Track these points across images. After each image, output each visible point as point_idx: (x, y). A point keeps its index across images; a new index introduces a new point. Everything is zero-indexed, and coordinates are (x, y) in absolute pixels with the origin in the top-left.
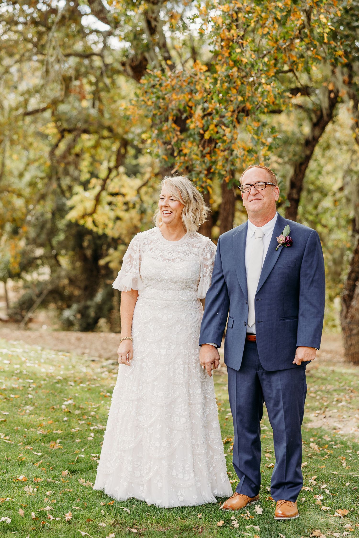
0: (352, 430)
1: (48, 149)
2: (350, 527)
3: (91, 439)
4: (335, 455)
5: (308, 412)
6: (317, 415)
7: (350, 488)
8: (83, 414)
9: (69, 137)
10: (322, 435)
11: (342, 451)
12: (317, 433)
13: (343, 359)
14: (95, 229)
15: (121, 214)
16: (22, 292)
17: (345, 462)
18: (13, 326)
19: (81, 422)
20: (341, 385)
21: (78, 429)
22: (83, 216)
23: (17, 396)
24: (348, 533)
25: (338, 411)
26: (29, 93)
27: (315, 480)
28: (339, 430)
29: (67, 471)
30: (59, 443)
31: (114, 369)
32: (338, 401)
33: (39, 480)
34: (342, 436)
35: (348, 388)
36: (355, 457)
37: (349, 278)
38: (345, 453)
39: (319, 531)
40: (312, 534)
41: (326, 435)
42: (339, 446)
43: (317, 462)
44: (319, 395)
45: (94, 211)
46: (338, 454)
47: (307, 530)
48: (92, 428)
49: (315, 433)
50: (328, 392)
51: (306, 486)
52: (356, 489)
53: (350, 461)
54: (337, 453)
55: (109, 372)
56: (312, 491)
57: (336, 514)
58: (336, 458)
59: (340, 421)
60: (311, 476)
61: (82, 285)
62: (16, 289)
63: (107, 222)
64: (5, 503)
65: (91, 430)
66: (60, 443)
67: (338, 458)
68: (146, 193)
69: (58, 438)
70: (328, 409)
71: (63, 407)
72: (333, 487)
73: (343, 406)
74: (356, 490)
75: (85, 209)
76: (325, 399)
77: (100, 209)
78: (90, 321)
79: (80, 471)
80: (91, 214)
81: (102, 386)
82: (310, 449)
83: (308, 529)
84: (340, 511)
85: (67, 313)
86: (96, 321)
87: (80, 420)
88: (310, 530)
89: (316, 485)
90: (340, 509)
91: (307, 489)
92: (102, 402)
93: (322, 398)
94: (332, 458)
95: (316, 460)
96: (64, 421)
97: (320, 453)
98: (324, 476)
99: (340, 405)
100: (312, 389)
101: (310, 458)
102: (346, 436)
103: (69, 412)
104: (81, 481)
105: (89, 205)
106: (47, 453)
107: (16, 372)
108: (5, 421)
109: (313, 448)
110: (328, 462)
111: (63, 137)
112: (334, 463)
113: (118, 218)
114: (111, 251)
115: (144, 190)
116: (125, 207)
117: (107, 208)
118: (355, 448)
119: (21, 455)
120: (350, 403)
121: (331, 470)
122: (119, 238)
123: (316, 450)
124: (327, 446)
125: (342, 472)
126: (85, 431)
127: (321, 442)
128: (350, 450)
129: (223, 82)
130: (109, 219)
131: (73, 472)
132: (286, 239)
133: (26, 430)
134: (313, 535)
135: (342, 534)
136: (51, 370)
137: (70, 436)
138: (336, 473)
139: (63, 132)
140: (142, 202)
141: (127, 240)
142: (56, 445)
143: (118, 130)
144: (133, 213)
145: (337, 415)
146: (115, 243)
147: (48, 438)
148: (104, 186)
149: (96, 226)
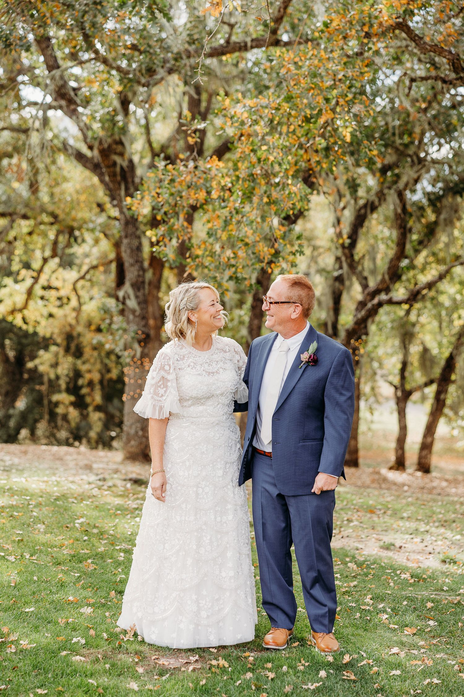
0: (374, 550)
2: (425, 645)
3: (122, 558)
10: (354, 555)
11: (381, 571)
14: (24, 327)
15: (55, 311)
19: (102, 542)
21: (104, 548)
22: (12, 312)
23: (20, 514)
25: (353, 531)
27: (371, 599)
28: (362, 550)
29: (113, 592)
31: (103, 486)
32: (349, 521)
33: (91, 601)
35: (352, 507)
41: (358, 555)
42: (375, 566)
45: (25, 306)
46: (380, 574)
48: (118, 548)
55: (99, 489)
56: (373, 610)
57: (405, 632)
59: (359, 541)
60: (366, 595)
63: (39, 319)
64: (68, 624)
65: (117, 550)
66: (92, 563)
68: (83, 287)
69: (88, 558)
71: (77, 525)
72: (392, 606)
73: (356, 526)
75: (14, 304)
77: (31, 303)
78: (12, 432)
80: (20, 310)
86: (18, 432)
87: (101, 539)
89: (373, 604)
90: (407, 628)
96: (84, 541)
97: (362, 573)
98: (378, 596)
99: (352, 524)
103: (87, 531)
105: (20, 299)
106: (84, 573)
108: (22, 540)
110: (375, 581)
113: (51, 315)
114: (41, 352)
115: (80, 284)
116: (58, 303)
117: (40, 302)
119: (60, 576)
120: (362, 522)
121: (382, 589)
122: (51, 338)
124: (364, 566)
126: (112, 550)
127: (357, 562)
128: (388, 569)
129: (244, 181)
130: (42, 315)
131: (120, 593)
132: (310, 357)
133: (49, 549)
135: (420, 651)
137: (99, 556)
138: (388, 592)
140: (79, 297)
141: (59, 340)
142: (90, 565)
143: (62, 216)
144: (67, 309)
145: (354, 535)
146: (46, 343)
147: (77, 558)
148: (36, 280)
149: (26, 323)
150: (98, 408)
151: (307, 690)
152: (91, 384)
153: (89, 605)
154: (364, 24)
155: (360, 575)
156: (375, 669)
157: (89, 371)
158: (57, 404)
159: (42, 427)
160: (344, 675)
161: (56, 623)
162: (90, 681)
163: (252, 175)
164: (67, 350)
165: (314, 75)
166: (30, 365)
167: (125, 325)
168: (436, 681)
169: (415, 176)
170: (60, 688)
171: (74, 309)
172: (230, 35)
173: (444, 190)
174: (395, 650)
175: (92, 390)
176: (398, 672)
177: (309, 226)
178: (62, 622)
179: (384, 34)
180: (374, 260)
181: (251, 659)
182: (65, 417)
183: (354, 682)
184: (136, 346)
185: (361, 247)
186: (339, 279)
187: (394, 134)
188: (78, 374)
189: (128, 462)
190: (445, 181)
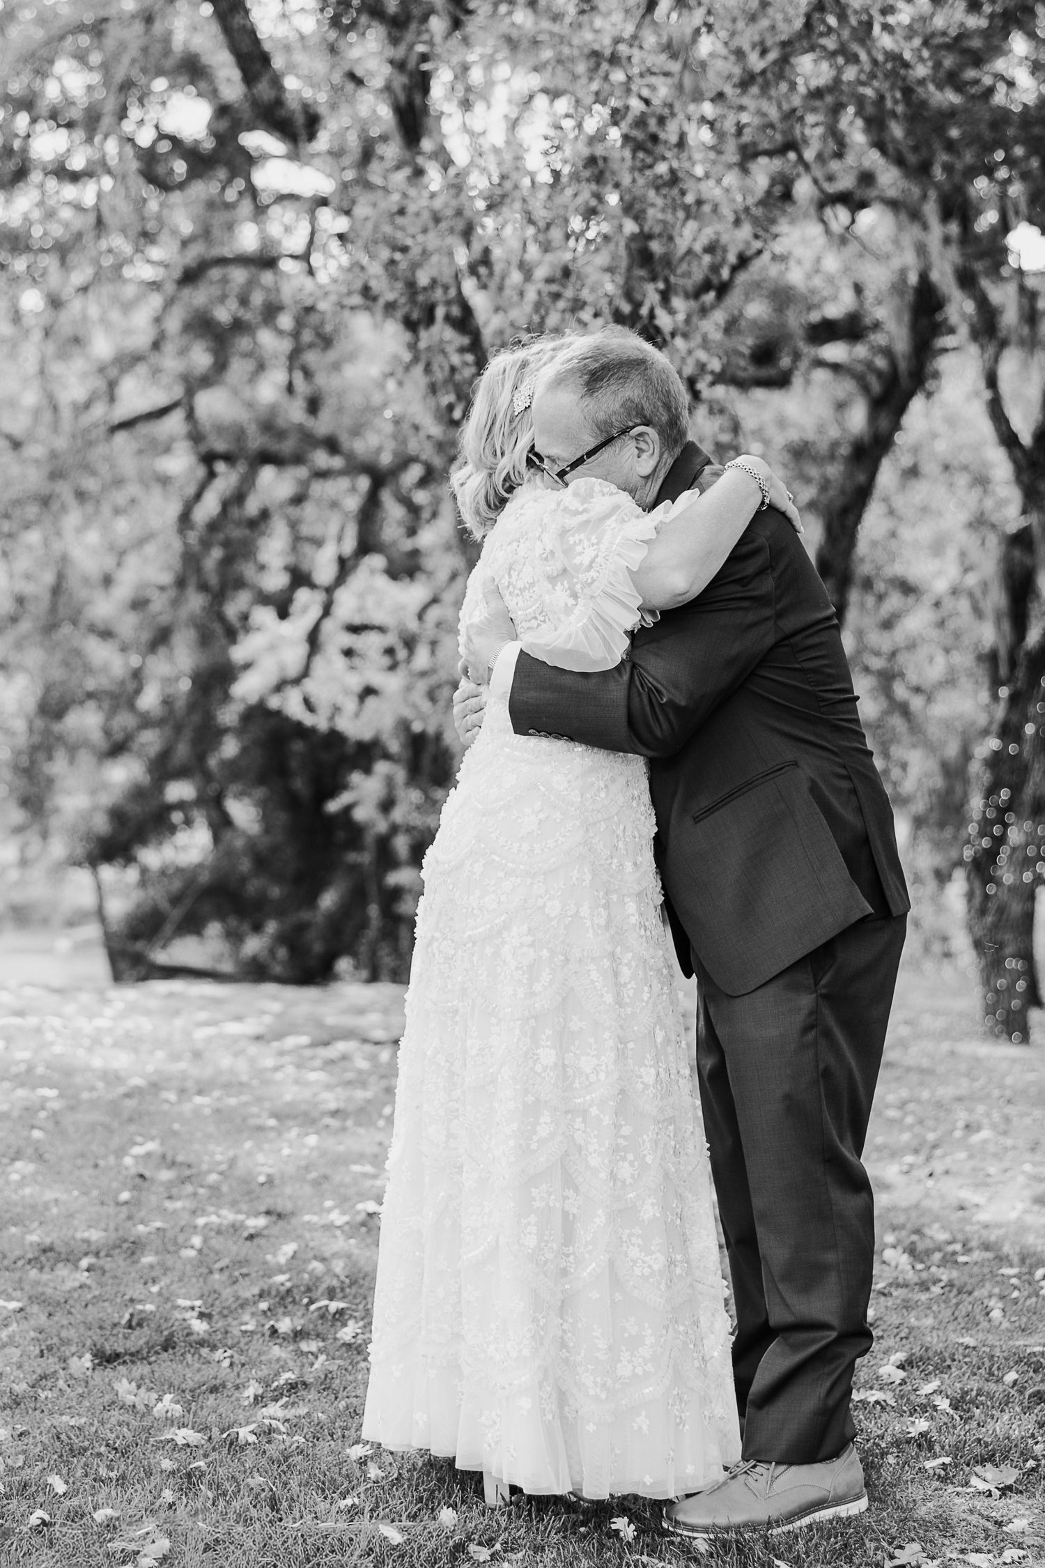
0: (1014, 1208)
1: (171, 510)
2: (1029, 1530)
3: (191, 1253)
4: (965, 1284)
5: (878, 1160)
6: (905, 1168)
7: (1021, 1392)
10: (923, 1225)
11: (986, 1270)
12: (908, 1219)
14: (308, 720)
15: (377, 678)
16: (137, 895)
17: (1000, 1305)
20: (977, 1085)
21: (158, 1224)
22: (279, 687)
24: (1022, 1553)
25: (971, 1157)
27: (901, 1367)
28: (974, 1210)
29: (88, 1356)
30: (88, 1270)
34: (986, 1227)
36: (1031, 1290)
38: (999, 1279)
39: (916, 1546)
40: (892, 1557)
41: (936, 1226)
42: (977, 1255)
43: (906, 1308)
44: (913, 1113)
45: (305, 673)
46: (973, 1280)
47: (873, 1545)
48: (201, 1221)
49: (901, 1219)
50: (939, 1105)
51: (871, 1388)
52: (1039, 1392)
53: (1016, 1301)
54: (971, 1276)
56: (892, 1402)
57: (974, 1481)
58: (970, 1293)
61: (288, 871)
62: (121, 889)
63: (340, 700)
65: (195, 1227)
67: (976, 1294)
69: (86, 1254)
70: (938, 1152)
71: (128, 1161)
72: (962, 1389)
73: (985, 1141)
74: (1040, 1397)
75: (282, 668)
76: (930, 1123)
77: (319, 664)
79: (132, 1355)
80: (297, 681)
82: (885, 1267)
83: (878, 1540)
84: (989, 1471)
86: (329, 963)
87: (170, 1198)
88: (885, 1544)
89: (903, 1382)
90: (989, 1465)
91: (874, 1396)
92: (248, 1145)
93: (921, 1122)
94: (955, 1291)
95: (903, 1300)
96: (118, 1204)
97: (916, 1280)
98: (930, 1354)
99: (976, 1138)
100: (891, 1098)
101: (884, 1295)
102: (999, 1226)
103: (142, 1176)
104: (126, 1388)
105: (294, 656)
107: (14, 1070)
109: (893, 1264)
110: (943, 1305)
111: (212, 475)
112: (964, 1309)
113: (369, 691)
114: (355, 777)
116: (386, 661)
117: (340, 662)
118: (1029, 1260)
120: (1005, 1133)
121: (954, 1331)
122: (375, 743)
123: (902, 1272)
124: (937, 1256)
125: (990, 1337)
126: (178, 1229)
127: (920, 1247)
128: (1011, 1266)
130: (346, 692)
131: (106, 1359)
134: (897, 1562)
135: (1000, 1555)
136: (122, 1061)
137: (125, 1246)
138: (968, 1340)
139: (210, 461)
141: (394, 748)
148: (326, 609)
149: (311, 709)
164: (414, 770)
166: (332, 806)
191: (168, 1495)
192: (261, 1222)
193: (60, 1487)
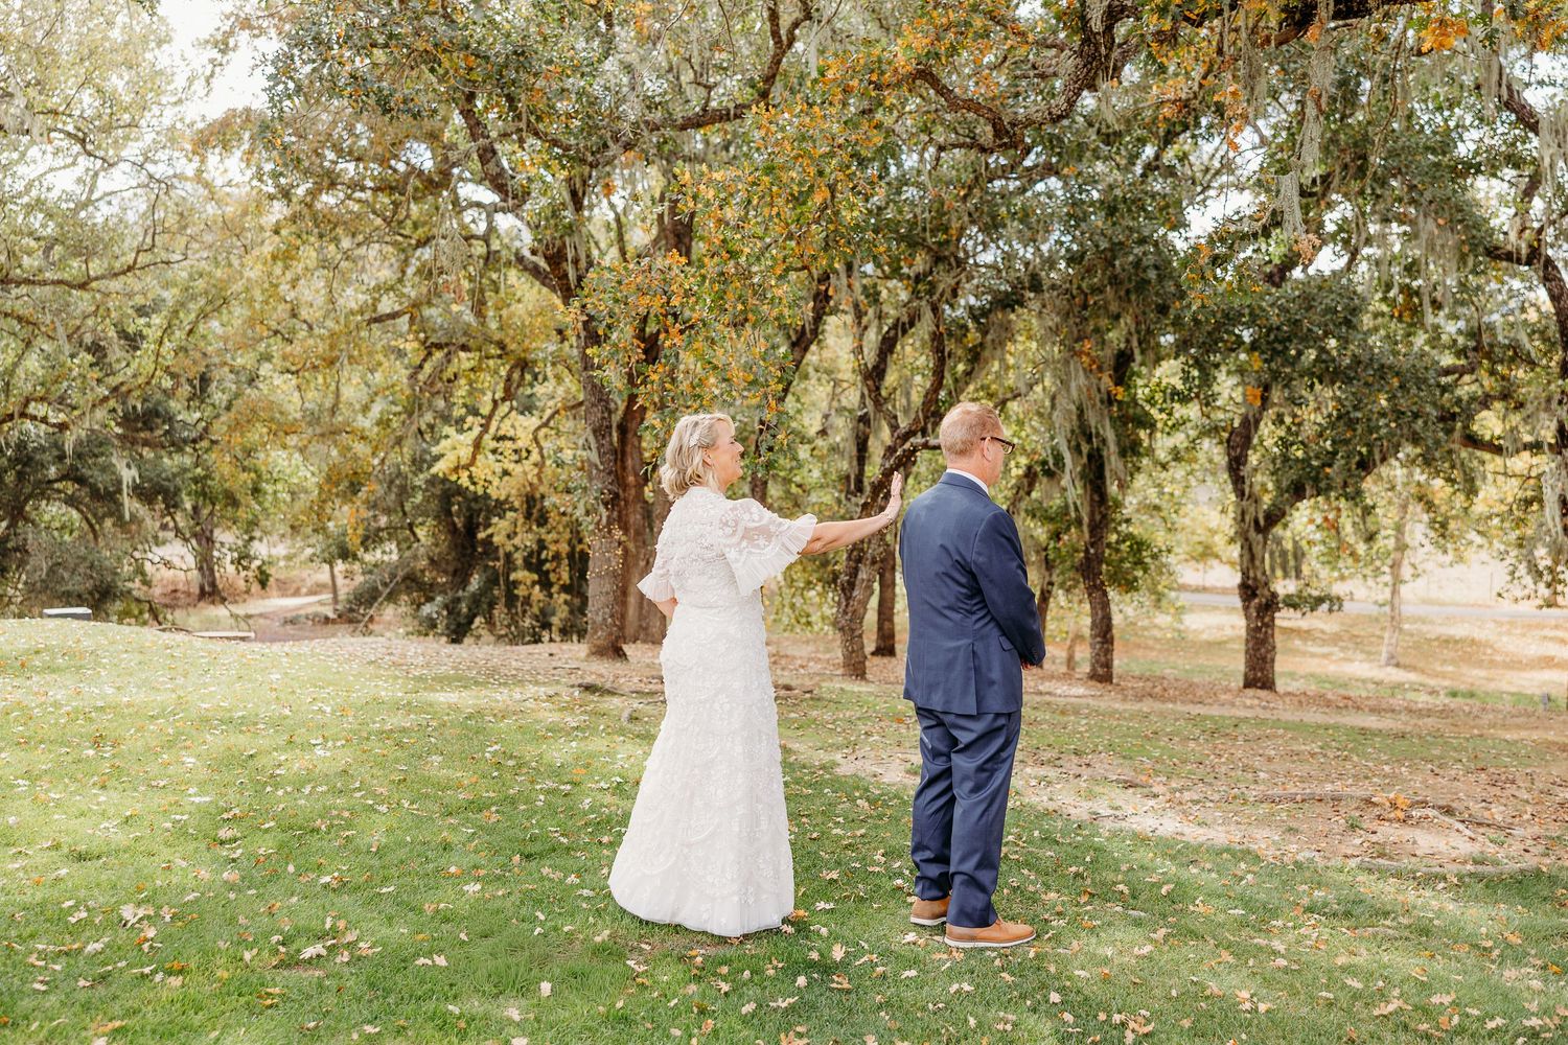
1: (405, 373)
6: (844, 755)
8: (520, 766)
9: (438, 355)
10: (867, 787)
13: (840, 671)
14: (473, 488)
15: (510, 467)
16: (360, 579)
18: (343, 629)
19: (519, 779)
21: (518, 789)
22: (456, 469)
23: (413, 741)
26: (382, 289)
28: (882, 777)
29: (518, 856)
33: (482, 872)
37: (849, 558)
41: (873, 787)
45: (472, 462)
48: (538, 787)
56: (884, 872)
59: (878, 764)
60: (876, 849)
61: (451, 569)
62: (349, 575)
63: (490, 478)
64: (437, 911)
65: (537, 790)
66: (497, 811)
68: (546, 437)
69: (493, 805)
71: (488, 756)
75: (459, 459)
77: (480, 458)
78: (462, 620)
79: (540, 855)
80: (466, 467)
81: (536, 721)
85: (427, 609)
86: (471, 620)
87: (517, 775)
89: (886, 862)
91: (876, 869)
94: (893, 820)
95: (873, 824)
96: (494, 778)
97: (875, 814)
98: (894, 850)
101: (864, 822)
103: (499, 763)
104: (545, 871)
105: (465, 453)
106: (481, 828)
108: (404, 780)
109: (862, 807)
110: (891, 827)
111: (430, 354)
113: (506, 473)
114: (495, 520)
115: (541, 433)
116: (515, 457)
117: (491, 457)
119: (445, 834)
122: (507, 502)
124: (880, 802)
126: (529, 791)
129: (713, 282)
130: (494, 473)
131: (528, 857)
133: (440, 793)
137: (508, 800)
139: (430, 348)
140: (541, 449)
141: (517, 504)
142: (492, 817)
143: (513, 346)
144: (527, 465)
145: (873, 754)
146: (500, 508)
147: (477, 806)
148: (485, 427)
149: (474, 484)
150: (565, 589)
151: (775, 1010)
152: (557, 557)
153: (478, 879)
154: (872, 71)
155: (871, 817)
156: (880, 969)
157: (556, 542)
158: (516, 584)
159: (499, 613)
160: (833, 981)
161: (422, 912)
162: (450, 1007)
163: (723, 274)
164: (528, 516)
165: (803, 138)
166: (481, 535)
167: (585, 482)
168: (967, 987)
169: (953, 282)
170: (402, 1022)
171: (536, 465)
172: (708, 100)
173: (991, 303)
174: (911, 937)
175: (558, 566)
176: (913, 973)
177: (826, 354)
178: (429, 908)
179: (898, 84)
180: (908, 395)
181: (699, 959)
182: (527, 601)
183: (848, 992)
184: (602, 509)
185: (891, 378)
186: (864, 419)
187: (924, 229)
188: (541, 544)
189: (593, 658)
190: (990, 291)
191: (591, 919)
192: (568, 787)
193: (542, 917)
